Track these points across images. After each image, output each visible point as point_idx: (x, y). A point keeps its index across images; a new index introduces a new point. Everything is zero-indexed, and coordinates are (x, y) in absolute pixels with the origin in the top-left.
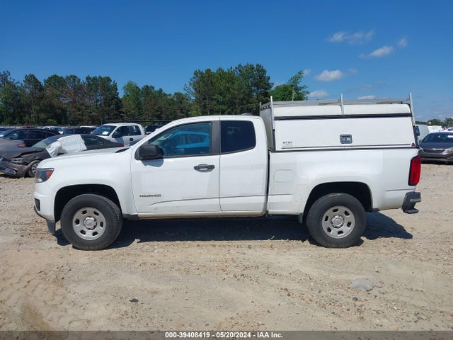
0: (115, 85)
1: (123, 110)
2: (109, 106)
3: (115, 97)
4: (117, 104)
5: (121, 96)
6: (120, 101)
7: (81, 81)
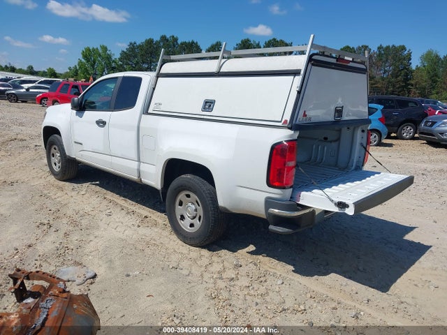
0: (410, 54)
1: (413, 82)
2: (397, 77)
3: (407, 68)
4: (406, 75)
5: (413, 67)
6: (412, 72)
7: (372, 51)
